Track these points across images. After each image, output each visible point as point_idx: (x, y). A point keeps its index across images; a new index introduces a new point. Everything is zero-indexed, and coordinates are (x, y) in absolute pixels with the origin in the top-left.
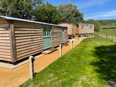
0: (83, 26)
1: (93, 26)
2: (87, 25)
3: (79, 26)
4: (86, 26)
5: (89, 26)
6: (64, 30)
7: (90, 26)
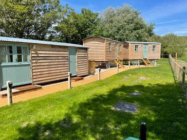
0: (136, 46)
1: (159, 47)
2: (144, 44)
3: (130, 47)
4: (144, 46)
5: (149, 45)
6: (77, 53)
7: (152, 46)
